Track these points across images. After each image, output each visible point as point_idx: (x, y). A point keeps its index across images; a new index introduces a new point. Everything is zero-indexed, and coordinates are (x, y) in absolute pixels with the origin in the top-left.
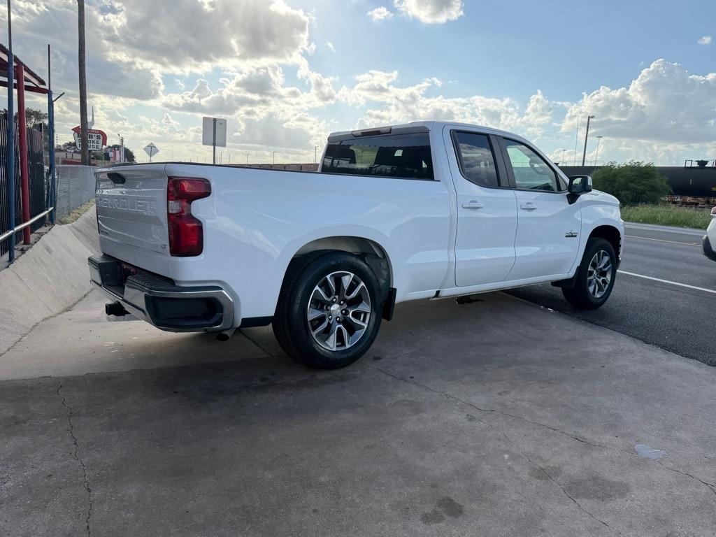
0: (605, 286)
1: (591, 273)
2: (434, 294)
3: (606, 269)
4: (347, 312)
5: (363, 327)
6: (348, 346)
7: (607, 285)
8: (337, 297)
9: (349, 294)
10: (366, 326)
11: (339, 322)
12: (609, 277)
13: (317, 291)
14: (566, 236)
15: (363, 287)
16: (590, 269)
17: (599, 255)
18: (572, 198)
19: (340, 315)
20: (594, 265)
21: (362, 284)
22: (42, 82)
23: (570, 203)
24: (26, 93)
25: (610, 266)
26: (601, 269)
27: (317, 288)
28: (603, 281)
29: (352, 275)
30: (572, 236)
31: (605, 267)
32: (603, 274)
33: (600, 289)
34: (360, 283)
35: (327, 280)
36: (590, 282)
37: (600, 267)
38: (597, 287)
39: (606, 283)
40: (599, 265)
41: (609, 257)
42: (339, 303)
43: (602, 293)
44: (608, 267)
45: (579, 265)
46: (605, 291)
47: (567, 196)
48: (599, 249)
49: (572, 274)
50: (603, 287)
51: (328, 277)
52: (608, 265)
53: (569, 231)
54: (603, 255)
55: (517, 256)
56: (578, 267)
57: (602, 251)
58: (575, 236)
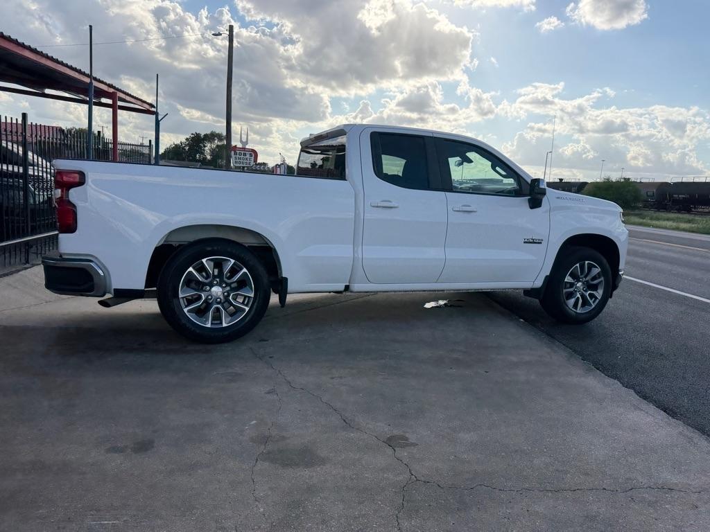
0: (594, 302)
1: (572, 285)
2: (342, 288)
3: (595, 282)
4: (229, 295)
5: (244, 310)
6: (224, 325)
7: (598, 300)
8: (218, 280)
9: (229, 278)
10: (247, 309)
11: (219, 303)
12: (599, 293)
13: (190, 272)
14: (525, 242)
15: (245, 273)
16: (568, 279)
17: (582, 267)
18: (535, 203)
19: (222, 297)
20: (573, 275)
21: (245, 270)
22: (152, 105)
23: (532, 208)
24: (119, 111)
25: (602, 279)
26: (587, 281)
27: (191, 269)
28: (592, 296)
29: (233, 261)
30: (534, 243)
31: (594, 278)
32: (595, 287)
33: (585, 303)
34: (241, 269)
35: (202, 263)
36: (570, 295)
37: (587, 279)
38: (581, 301)
39: (596, 298)
40: (586, 277)
41: (600, 270)
42: (221, 286)
43: (588, 309)
44: (600, 280)
45: (548, 274)
46: (593, 306)
47: (529, 200)
48: (581, 260)
49: (539, 283)
50: (591, 302)
51: (204, 260)
52: (599, 278)
53: (529, 237)
54: (590, 267)
55: (447, 257)
56: (547, 276)
57: (587, 262)
58: (539, 243)
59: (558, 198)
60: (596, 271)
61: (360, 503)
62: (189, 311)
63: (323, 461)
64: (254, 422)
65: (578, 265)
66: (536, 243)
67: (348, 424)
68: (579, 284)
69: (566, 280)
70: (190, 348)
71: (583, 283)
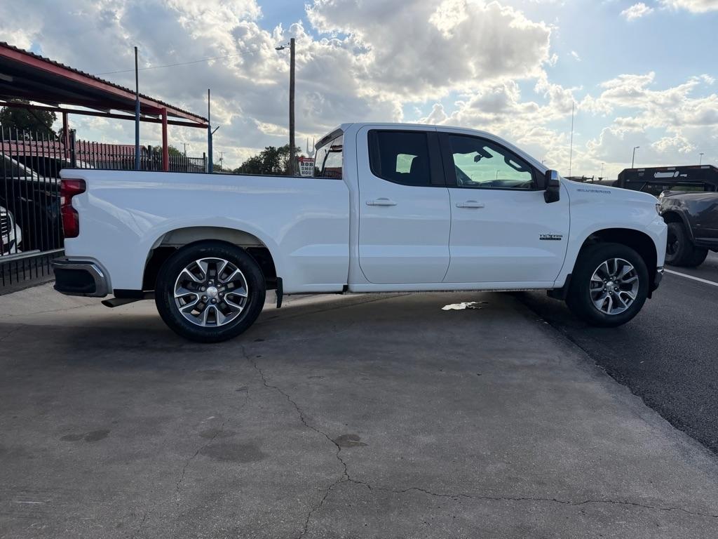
0: (627, 303)
1: (600, 284)
2: (341, 289)
3: (628, 281)
4: (223, 296)
5: (238, 310)
6: (219, 324)
7: (632, 301)
8: (213, 280)
9: (223, 279)
10: (241, 309)
11: (213, 303)
12: (633, 294)
13: (185, 273)
14: (541, 239)
15: (238, 273)
16: (595, 278)
17: (611, 265)
19: (217, 297)
20: (600, 273)
21: (238, 271)
22: (205, 120)
24: (170, 127)
25: (636, 277)
26: (619, 281)
27: (185, 270)
28: (624, 296)
29: (226, 262)
30: (552, 239)
31: (627, 276)
32: (628, 287)
33: (616, 304)
34: (235, 270)
35: (196, 264)
36: (599, 296)
37: (618, 278)
38: (611, 302)
39: (630, 299)
40: (617, 276)
41: (633, 267)
42: (216, 286)
43: (620, 311)
44: (633, 279)
45: (571, 273)
46: (627, 307)
47: (545, 194)
48: (610, 258)
49: (560, 283)
50: (624, 303)
51: (198, 262)
52: (633, 276)
53: (547, 233)
54: (621, 265)
55: (452, 256)
56: (569, 275)
57: (616, 259)
58: (557, 239)
59: (579, 190)
60: (629, 268)
61: (278, 499)
62: (184, 311)
63: (261, 457)
64: (213, 417)
65: (606, 262)
66: (555, 239)
67: (304, 423)
68: (610, 284)
69: (592, 279)
70: (186, 346)
71: (614, 282)
